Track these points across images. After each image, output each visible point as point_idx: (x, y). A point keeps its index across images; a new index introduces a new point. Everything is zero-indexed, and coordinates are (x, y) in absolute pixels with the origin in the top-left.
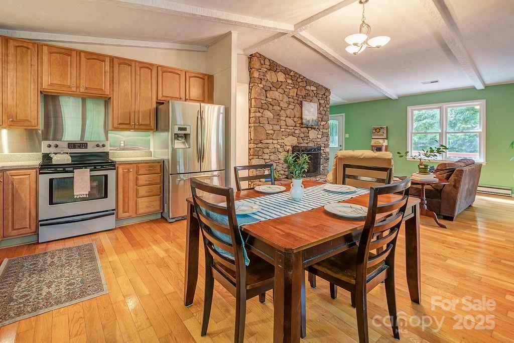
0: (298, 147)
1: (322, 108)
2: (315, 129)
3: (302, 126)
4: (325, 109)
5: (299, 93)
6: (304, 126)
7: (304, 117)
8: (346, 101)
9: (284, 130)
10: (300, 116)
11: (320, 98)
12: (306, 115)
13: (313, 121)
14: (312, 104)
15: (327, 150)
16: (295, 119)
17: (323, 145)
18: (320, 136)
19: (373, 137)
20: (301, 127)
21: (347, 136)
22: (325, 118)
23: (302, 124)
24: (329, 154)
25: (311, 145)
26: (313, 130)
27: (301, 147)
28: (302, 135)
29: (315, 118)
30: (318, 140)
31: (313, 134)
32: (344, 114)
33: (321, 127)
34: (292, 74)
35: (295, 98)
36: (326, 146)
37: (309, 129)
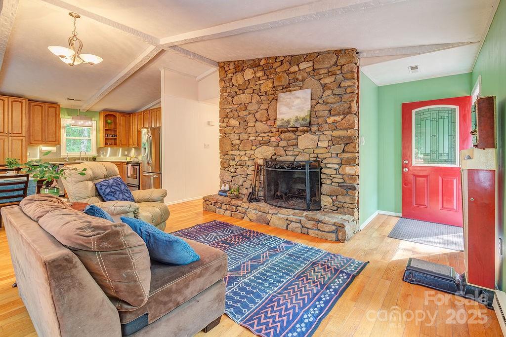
9: (253, 138)
15: (348, 170)
16: (270, 123)
17: (336, 161)
26: (307, 134)
30: (320, 151)
31: (306, 141)
34: (262, 63)
36: (347, 162)
37: (299, 133)
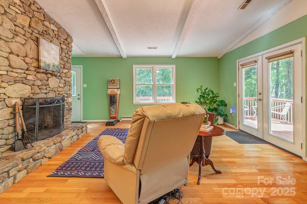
0: (32, 99)
1: (64, 54)
2: (56, 76)
3: (38, 70)
4: (67, 55)
5: (33, 24)
6: (42, 71)
7: (42, 58)
8: (84, 54)
10: (36, 57)
11: (62, 43)
12: (44, 57)
13: (54, 66)
14: (53, 46)
15: (70, 100)
16: (27, 60)
17: (66, 95)
18: (62, 85)
19: (109, 87)
20: (38, 72)
21: (85, 86)
22: (68, 65)
23: (39, 67)
24: (71, 104)
25: (51, 95)
26: (54, 77)
27: (39, 99)
28: (39, 83)
29: (57, 63)
30: (60, 89)
31: (53, 82)
32: (82, 66)
33: (64, 75)
35: (26, 29)
36: (69, 96)
37: (49, 76)
